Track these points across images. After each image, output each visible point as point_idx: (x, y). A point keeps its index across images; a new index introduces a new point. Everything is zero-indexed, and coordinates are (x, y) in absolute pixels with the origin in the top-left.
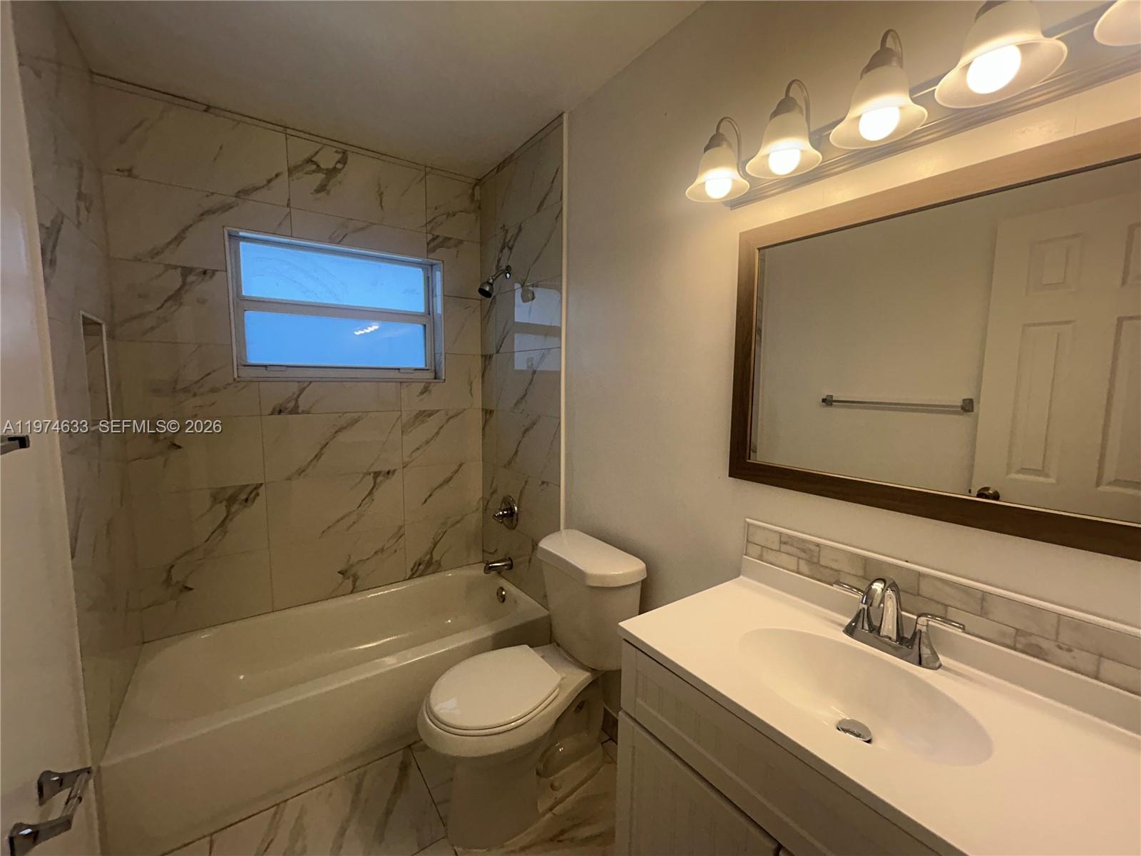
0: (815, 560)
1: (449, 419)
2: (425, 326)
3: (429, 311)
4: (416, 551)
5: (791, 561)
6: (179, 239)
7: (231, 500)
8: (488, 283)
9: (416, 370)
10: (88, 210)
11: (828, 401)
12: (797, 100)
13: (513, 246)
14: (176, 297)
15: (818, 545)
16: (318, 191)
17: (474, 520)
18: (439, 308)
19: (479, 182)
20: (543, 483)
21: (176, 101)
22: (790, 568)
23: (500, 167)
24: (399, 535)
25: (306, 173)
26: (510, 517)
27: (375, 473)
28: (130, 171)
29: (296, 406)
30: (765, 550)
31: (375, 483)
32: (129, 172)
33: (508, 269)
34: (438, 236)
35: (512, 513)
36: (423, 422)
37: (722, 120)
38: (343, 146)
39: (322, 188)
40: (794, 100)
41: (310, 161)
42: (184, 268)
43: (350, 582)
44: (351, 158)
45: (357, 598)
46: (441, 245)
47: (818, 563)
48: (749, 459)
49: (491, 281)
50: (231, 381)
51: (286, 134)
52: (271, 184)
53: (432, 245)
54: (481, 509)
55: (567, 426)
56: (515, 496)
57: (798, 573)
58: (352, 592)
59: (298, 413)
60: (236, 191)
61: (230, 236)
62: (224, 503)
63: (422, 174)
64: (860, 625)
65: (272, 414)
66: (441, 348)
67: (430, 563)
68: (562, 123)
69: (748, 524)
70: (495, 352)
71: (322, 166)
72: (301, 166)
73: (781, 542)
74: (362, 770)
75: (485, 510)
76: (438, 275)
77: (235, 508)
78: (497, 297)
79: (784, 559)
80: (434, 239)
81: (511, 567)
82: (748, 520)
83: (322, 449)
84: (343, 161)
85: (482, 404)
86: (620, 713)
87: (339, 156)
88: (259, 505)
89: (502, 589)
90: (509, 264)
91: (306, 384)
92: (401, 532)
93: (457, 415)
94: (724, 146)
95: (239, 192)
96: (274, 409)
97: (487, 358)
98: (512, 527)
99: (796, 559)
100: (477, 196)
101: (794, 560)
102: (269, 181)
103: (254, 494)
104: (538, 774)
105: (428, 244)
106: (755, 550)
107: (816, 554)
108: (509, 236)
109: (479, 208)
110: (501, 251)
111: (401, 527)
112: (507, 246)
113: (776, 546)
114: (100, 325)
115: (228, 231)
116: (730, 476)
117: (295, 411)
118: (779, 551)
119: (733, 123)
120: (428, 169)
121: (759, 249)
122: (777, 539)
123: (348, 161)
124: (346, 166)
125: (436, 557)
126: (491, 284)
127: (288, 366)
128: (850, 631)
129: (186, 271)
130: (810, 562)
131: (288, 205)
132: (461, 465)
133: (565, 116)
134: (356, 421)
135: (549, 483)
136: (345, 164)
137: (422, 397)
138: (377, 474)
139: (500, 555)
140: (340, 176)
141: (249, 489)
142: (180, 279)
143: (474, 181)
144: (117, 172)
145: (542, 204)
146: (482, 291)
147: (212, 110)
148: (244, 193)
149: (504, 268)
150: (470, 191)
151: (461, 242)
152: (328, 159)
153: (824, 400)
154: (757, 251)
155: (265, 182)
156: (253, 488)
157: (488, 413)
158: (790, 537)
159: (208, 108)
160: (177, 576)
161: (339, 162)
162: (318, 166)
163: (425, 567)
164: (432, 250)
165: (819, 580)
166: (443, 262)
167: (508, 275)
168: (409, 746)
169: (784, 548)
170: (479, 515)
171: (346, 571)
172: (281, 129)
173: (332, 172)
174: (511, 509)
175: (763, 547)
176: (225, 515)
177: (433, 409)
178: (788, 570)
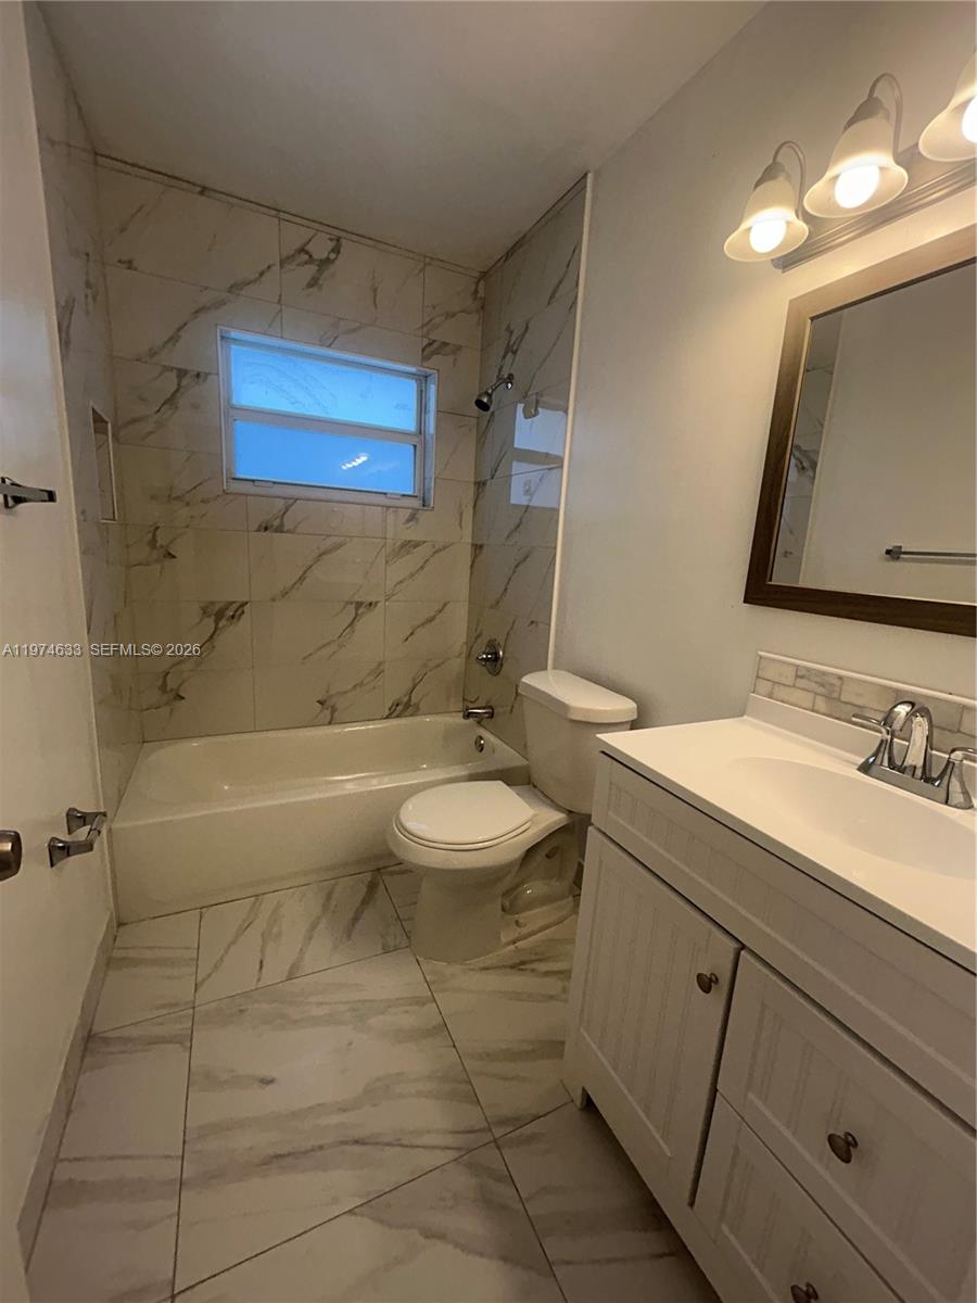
0: (835, 695)
1: (435, 553)
2: (415, 446)
3: (421, 431)
4: (395, 690)
5: (807, 698)
6: (174, 339)
7: (219, 615)
8: (487, 393)
9: (404, 495)
10: (94, 299)
11: (894, 554)
12: (883, 101)
13: (517, 350)
14: (171, 401)
15: (840, 678)
16: (310, 285)
17: (456, 665)
18: (431, 428)
19: (484, 275)
20: (532, 622)
21: (173, 182)
22: (804, 705)
23: (509, 254)
24: (378, 671)
25: (298, 265)
26: (494, 661)
27: (357, 603)
28: (130, 262)
29: (282, 525)
30: (776, 686)
31: (357, 614)
32: (130, 264)
33: (510, 378)
34: (434, 341)
35: (496, 658)
36: (408, 553)
37: (783, 145)
38: (337, 233)
39: (313, 283)
40: (880, 101)
41: (302, 250)
42: (179, 370)
43: (327, 713)
44: (346, 245)
45: (337, 729)
46: (437, 352)
47: (839, 699)
48: (771, 580)
49: (490, 391)
50: (221, 493)
51: (280, 219)
52: (264, 278)
53: (428, 350)
54: (464, 655)
55: (562, 556)
56: (501, 640)
57: (813, 711)
58: (330, 723)
59: (282, 532)
60: (229, 286)
61: (222, 338)
62: (213, 617)
63: (422, 265)
64: (878, 762)
65: (258, 530)
66: (431, 473)
67: (408, 705)
68: (586, 187)
69: (761, 657)
70: (489, 477)
71: (315, 257)
72: (293, 256)
73: (797, 676)
74: (333, 882)
75: (469, 655)
76: (433, 389)
77: (223, 623)
78: (496, 413)
79: (798, 695)
80: (430, 344)
81: (492, 715)
82: (760, 653)
83: (305, 572)
84: (336, 250)
85: (473, 538)
86: (590, 828)
87: (331, 245)
88: (244, 623)
89: (481, 738)
90: (512, 372)
91: (291, 501)
92: (381, 668)
93: (445, 548)
94: (781, 178)
95: (232, 286)
96: (260, 526)
97: (480, 485)
98: (495, 673)
99: (812, 695)
100: (481, 293)
101: (810, 696)
102: (262, 274)
103: (240, 611)
104: (503, 909)
105: (423, 350)
106: (764, 686)
107: (837, 689)
108: (513, 339)
109: (482, 308)
110: (504, 357)
111: (380, 664)
112: (511, 350)
113: (790, 681)
114: (107, 423)
115: (221, 330)
116: (745, 602)
117: (280, 529)
118: (794, 686)
119: (797, 150)
120: (427, 260)
121: (812, 319)
122: (791, 672)
123: (342, 250)
124: (340, 256)
125: (414, 700)
126: (490, 396)
127: (274, 483)
128: (865, 768)
129: (182, 373)
130: (828, 698)
131: (279, 301)
132: (445, 605)
133: (590, 175)
134: (340, 545)
135: (539, 623)
136: (339, 252)
137: (408, 525)
138: (359, 605)
139: (481, 703)
140: (332, 269)
141: (235, 606)
142: (176, 381)
143: (477, 275)
144: (119, 264)
145: (553, 295)
146: (480, 404)
147: (206, 193)
148: (235, 288)
149: (506, 376)
150: (473, 287)
151: (459, 348)
152: (320, 249)
153: (888, 552)
154: (809, 321)
155: (257, 275)
156: (238, 604)
157: (477, 548)
158: (808, 669)
159: (204, 190)
160: (172, 683)
161: (333, 251)
162: (311, 256)
163: (403, 707)
164: (425, 358)
165: (837, 719)
166: (438, 370)
167: (510, 385)
168: (378, 869)
169: (802, 683)
170: (462, 660)
171: (325, 701)
172: (273, 212)
173: (325, 263)
174: (496, 654)
175: (774, 682)
176: (213, 630)
177: (419, 539)
178: (800, 707)
